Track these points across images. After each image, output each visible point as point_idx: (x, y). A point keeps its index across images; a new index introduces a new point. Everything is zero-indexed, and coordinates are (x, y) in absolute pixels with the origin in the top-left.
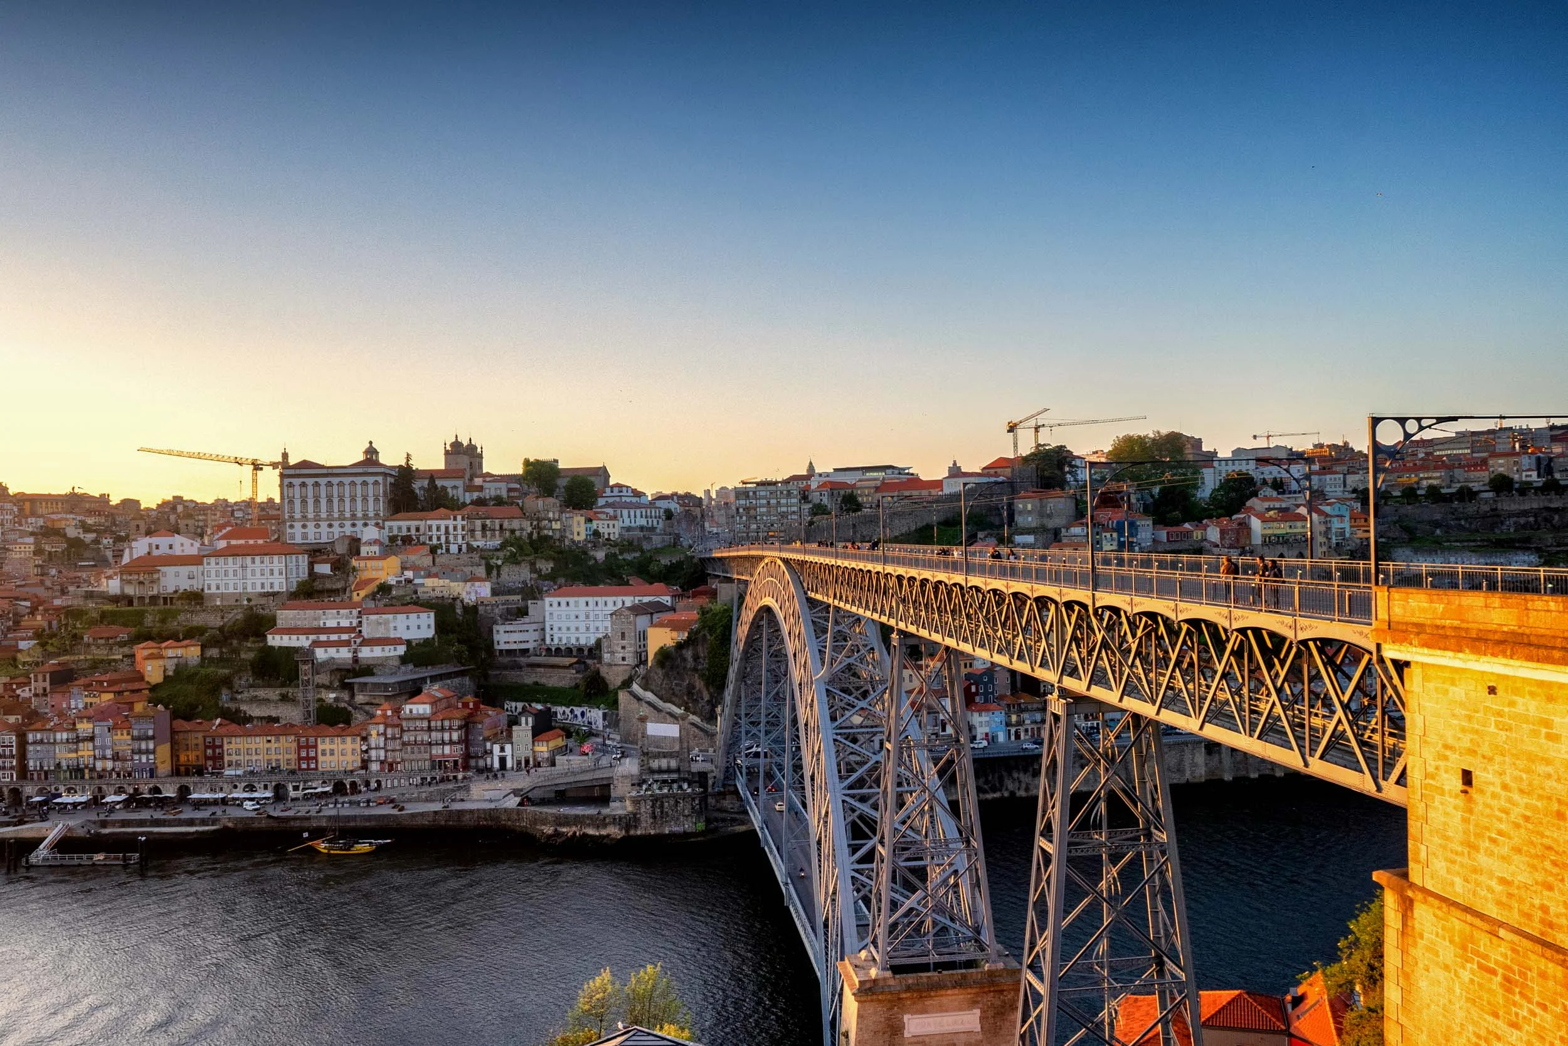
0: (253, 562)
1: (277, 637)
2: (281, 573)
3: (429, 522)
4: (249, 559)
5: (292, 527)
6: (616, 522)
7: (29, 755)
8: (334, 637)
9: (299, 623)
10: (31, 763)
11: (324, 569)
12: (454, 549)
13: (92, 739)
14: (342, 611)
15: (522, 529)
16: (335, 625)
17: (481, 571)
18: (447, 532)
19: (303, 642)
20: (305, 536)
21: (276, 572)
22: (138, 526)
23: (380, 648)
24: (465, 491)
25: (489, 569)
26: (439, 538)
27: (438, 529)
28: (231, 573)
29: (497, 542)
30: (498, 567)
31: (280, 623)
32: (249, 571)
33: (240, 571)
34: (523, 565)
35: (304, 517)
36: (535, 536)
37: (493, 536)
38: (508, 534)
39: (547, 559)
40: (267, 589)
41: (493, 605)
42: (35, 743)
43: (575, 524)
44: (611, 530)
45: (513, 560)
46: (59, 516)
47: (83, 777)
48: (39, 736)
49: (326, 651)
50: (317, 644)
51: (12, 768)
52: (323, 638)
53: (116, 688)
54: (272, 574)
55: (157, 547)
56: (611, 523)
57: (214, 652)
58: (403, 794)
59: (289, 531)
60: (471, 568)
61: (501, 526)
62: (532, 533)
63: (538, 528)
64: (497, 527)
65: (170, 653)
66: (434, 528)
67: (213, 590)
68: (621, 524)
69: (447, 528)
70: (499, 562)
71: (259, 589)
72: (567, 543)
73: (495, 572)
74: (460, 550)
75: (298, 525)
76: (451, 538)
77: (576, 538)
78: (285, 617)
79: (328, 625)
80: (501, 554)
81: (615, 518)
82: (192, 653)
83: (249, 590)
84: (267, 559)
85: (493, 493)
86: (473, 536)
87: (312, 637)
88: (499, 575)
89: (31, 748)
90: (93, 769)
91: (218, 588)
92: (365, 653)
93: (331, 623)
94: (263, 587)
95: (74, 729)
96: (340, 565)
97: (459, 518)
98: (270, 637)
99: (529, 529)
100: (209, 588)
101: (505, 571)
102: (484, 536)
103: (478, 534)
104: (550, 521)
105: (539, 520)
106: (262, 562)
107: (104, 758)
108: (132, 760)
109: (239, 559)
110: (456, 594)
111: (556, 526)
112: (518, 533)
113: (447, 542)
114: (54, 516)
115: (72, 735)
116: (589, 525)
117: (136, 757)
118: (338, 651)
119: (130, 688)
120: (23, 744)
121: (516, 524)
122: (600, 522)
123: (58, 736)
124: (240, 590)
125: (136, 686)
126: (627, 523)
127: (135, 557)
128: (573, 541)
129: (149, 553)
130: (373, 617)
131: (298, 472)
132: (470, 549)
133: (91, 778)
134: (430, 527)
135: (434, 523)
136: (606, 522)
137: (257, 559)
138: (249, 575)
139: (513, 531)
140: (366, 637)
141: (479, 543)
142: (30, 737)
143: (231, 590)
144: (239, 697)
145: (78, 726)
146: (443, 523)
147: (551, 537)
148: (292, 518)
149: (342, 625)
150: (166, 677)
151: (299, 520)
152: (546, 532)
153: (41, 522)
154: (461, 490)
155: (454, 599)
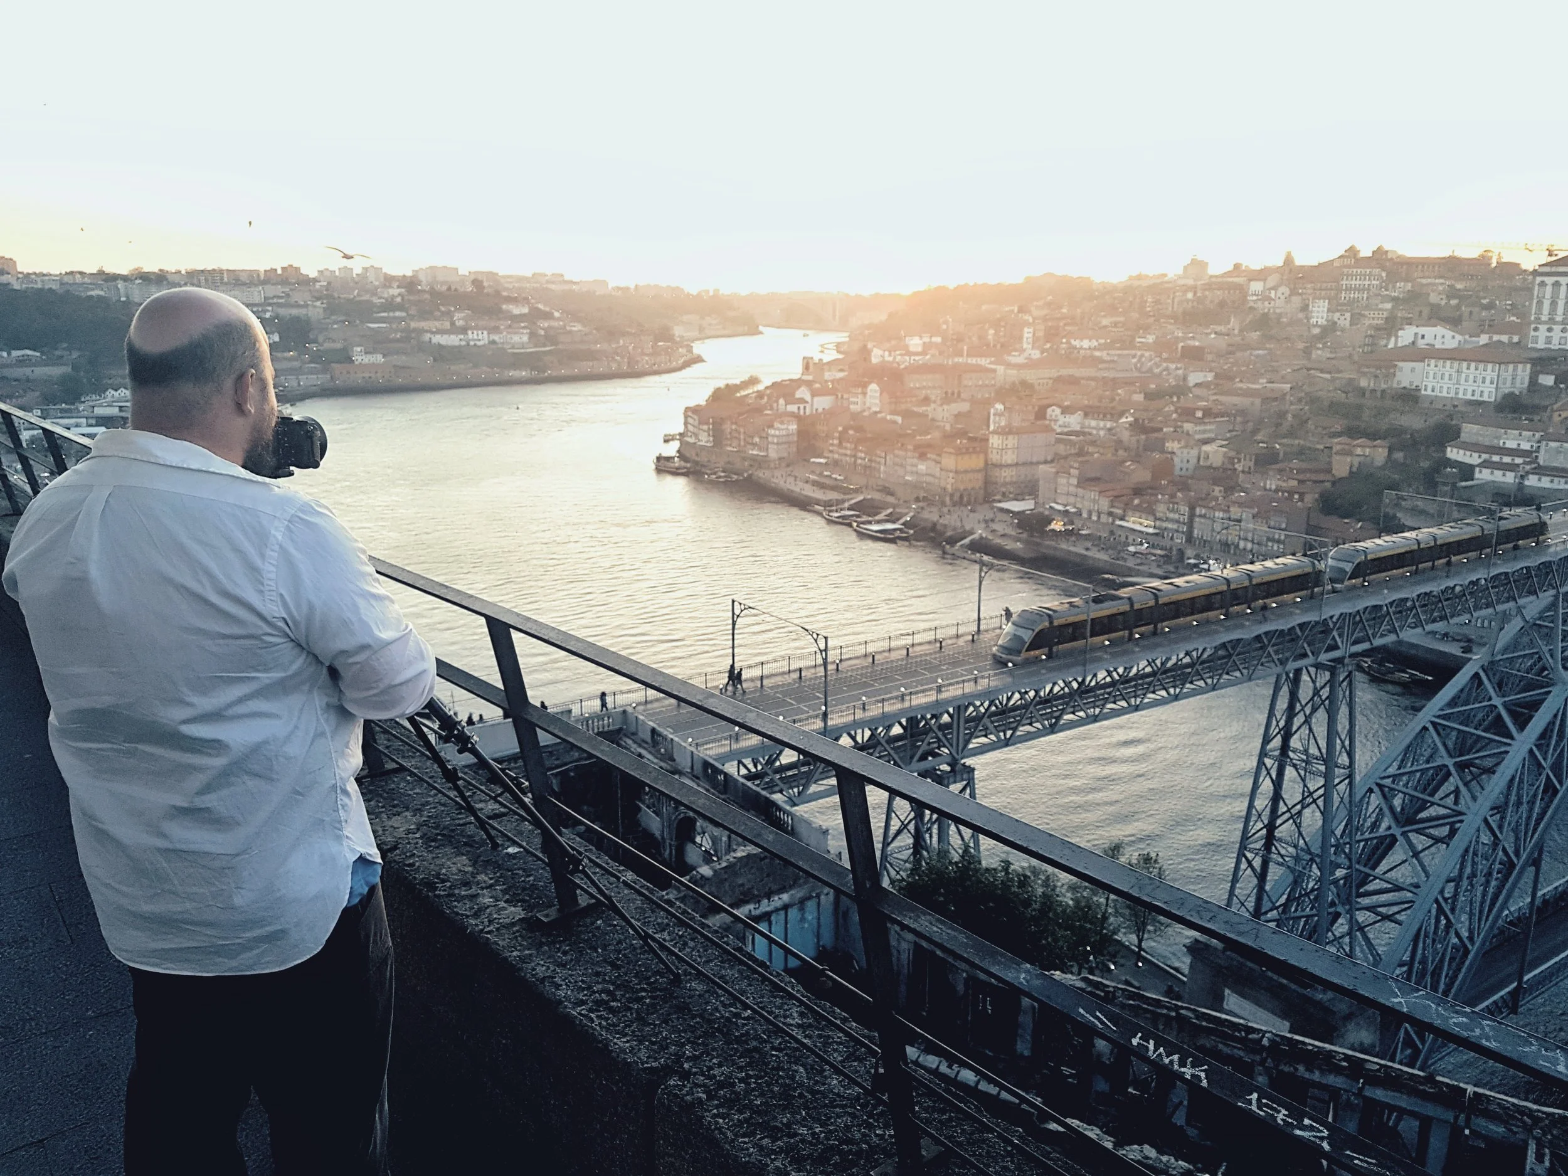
0: (1468, 368)
1: (1455, 450)
2: (1492, 383)
4: (1465, 364)
5: (1536, 329)
7: (1196, 525)
8: (1507, 460)
9: (1481, 439)
10: (1196, 532)
11: (1547, 380)
13: (1239, 521)
14: (1524, 433)
16: (1515, 446)
19: (1474, 459)
20: (1549, 340)
21: (1488, 381)
22: (1421, 312)
23: (1549, 479)
28: (1447, 377)
31: (1464, 437)
32: (1464, 375)
33: (1455, 375)
35: (1552, 320)
40: (1477, 397)
42: (1200, 516)
46: (1429, 280)
47: (1229, 552)
48: (1204, 511)
49: (1492, 473)
50: (1486, 464)
51: (1183, 533)
52: (1496, 458)
53: (1300, 477)
54: (1484, 382)
55: (1423, 337)
57: (1399, 456)
58: (1482, 637)
59: (1532, 333)
65: (1359, 451)
67: (1429, 392)
71: (1469, 397)
75: (1543, 328)
78: (1470, 431)
79: (1507, 446)
82: (1379, 454)
83: (1461, 396)
84: (1481, 366)
87: (1485, 456)
89: (1197, 519)
90: (1237, 546)
91: (1433, 390)
92: (1532, 481)
93: (1511, 444)
94: (1473, 395)
95: (1228, 511)
98: (1449, 449)
100: (1426, 390)
106: (1476, 369)
107: (1246, 539)
108: (1267, 546)
109: (1456, 364)
114: (1424, 281)
115: (1226, 516)
117: (1270, 544)
118: (1504, 475)
119: (1313, 478)
120: (1192, 516)
123: (1217, 514)
124: (1452, 395)
125: (1321, 477)
127: (1400, 345)
129: (1413, 343)
130: (1553, 444)
131: (1554, 269)
133: (1235, 554)
137: (1473, 365)
138: (1462, 381)
140: (1541, 463)
142: (1198, 511)
143: (1445, 394)
144: (1403, 503)
145: (1232, 509)
148: (1538, 320)
149: (1522, 447)
150: (1351, 472)
151: (1545, 323)
153: (1409, 286)
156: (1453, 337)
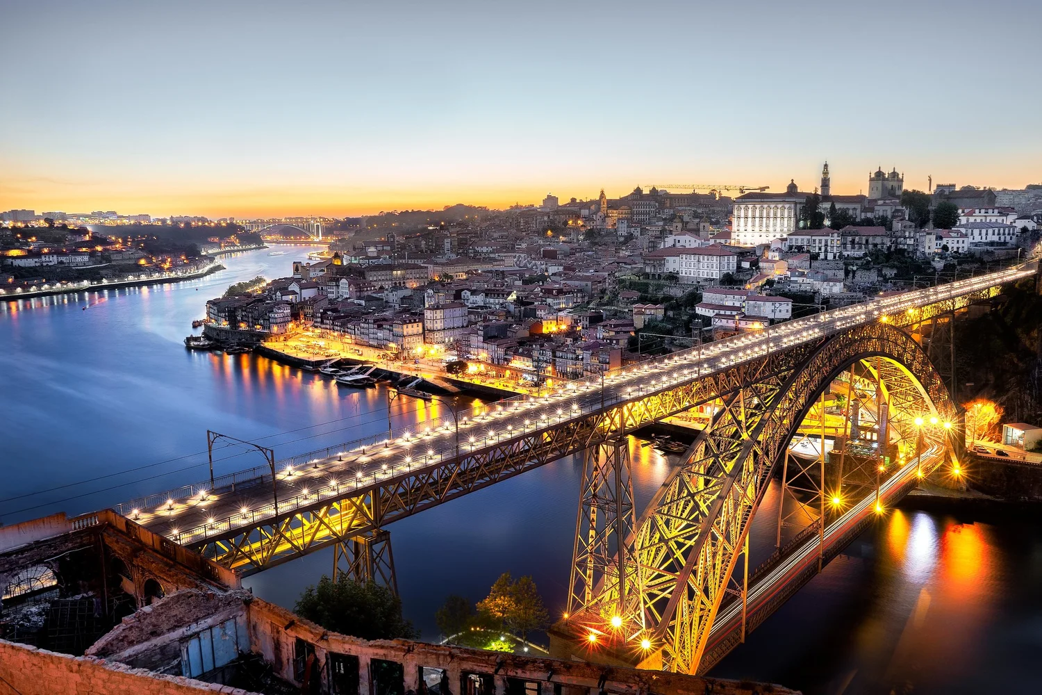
0: (703, 259)
1: (700, 309)
2: (717, 268)
3: (813, 238)
4: (702, 257)
5: (738, 235)
6: (966, 239)
8: (728, 313)
9: (713, 301)
10: (558, 368)
11: (746, 265)
12: (830, 256)
13: (582, 359)
14: (736, 297)
15: (883, 244)
16: (732, 305)
17: (841, 274)
18: (826, 245)
19: (710, 313)
20: (745, 242)
21: (715, 267)
22: (678, 227)
23: (751, 323)
24: (862, 212)
25: (847, 273)
26: (820, 249)
27: (820, 243)
28: (692, 265)
29: (861, 253)
30: (854, 272)
31: (704, 300)
32: (701, 264)
33: (697, 264)
34: (872, 271)
35: (746, 230)
36: (893, 249)
37: (860, 248)
38: (871, 247)
39: (892, 267)
40: (710, 276)
41: (840, 299)
43: (927, 240)
44: (960, 245)
45: (866, 267)
49: (721, 321)
50: (717, 316)
52: (722, 312)
53: (616, 329)
54: (712, 268)
55: (679, 241)
56: (961, 240)
57: (671, 313)
59: (737, 238)
60: (834, 271)
61: (867, 241)
62: (891, 246)
63: (897, 243)
64: (864, 242)
65: (648, 312)
66: (817, 242)
67: (684, 274)
68: (971, 240)
69: (826, 241)
70: (855, 268)
71: (705, 276)
72: (918, 254)
73: (851, 275)
74: (835, 257)
75: (742, 235)
76: (829, 249)
77: (927, 251)
78: (707, 297)
79: (727, 304)
80: (859, 262)
81: (966, 236)
82: (658, 312)
83: (701, 276)
84: (710, 258)
85: (881, 214)
86: (845, 248)
87: (716, 311)
88: (854, 277)
89: (558, 360)
90: (582, 375)
91: (686, 273)
92: (742, 325)
93: (730, 304)
94: (707, 275)
95: (575, 353)
96: (755, 264)
97: (836, 235)
98: (697, 308)
99: (889, 244)
100: (682, 273)
101: (858, 274)
102: (853, 248)
103: (849, 246)
104: (905, 238)
105: (897, 238)
106: (708, 260)
109: (697, 257)
110: (816, 289)
111: (911, 242)
112: (879, 247)
113: (826, 251)
115: (574, 356)
116: (938, 242)
118: (728, 322)
119: (623, 330)
121: (878, 240)
122: (950, 240)
123: (568, 355)
124: (696, 275)
125: (628, 329)
126: (977, 239)
127: (666, 246)
128: (924, 253)
129: (674, 245)
130: (751, 303)
131: (744, 200)
132: (841, 256)
134: (814, 241)
135: (817, 238)
136: (956, 240)
137: (706, 257)
138: (701, 267)
139: (875, 245)
140: (746, 314)
141: (849, 253)
143: (692, 275)
144: (675, 342)
146: (823, 238)
147: (905, 250)
148: (738, 230)
149: (735, 305)
150: (645, 325)
151: (743, 232)
152: (901, 246)
153: (672, 211)
154: (858, 212)
155: (815, 293)
156: (695, 241)
